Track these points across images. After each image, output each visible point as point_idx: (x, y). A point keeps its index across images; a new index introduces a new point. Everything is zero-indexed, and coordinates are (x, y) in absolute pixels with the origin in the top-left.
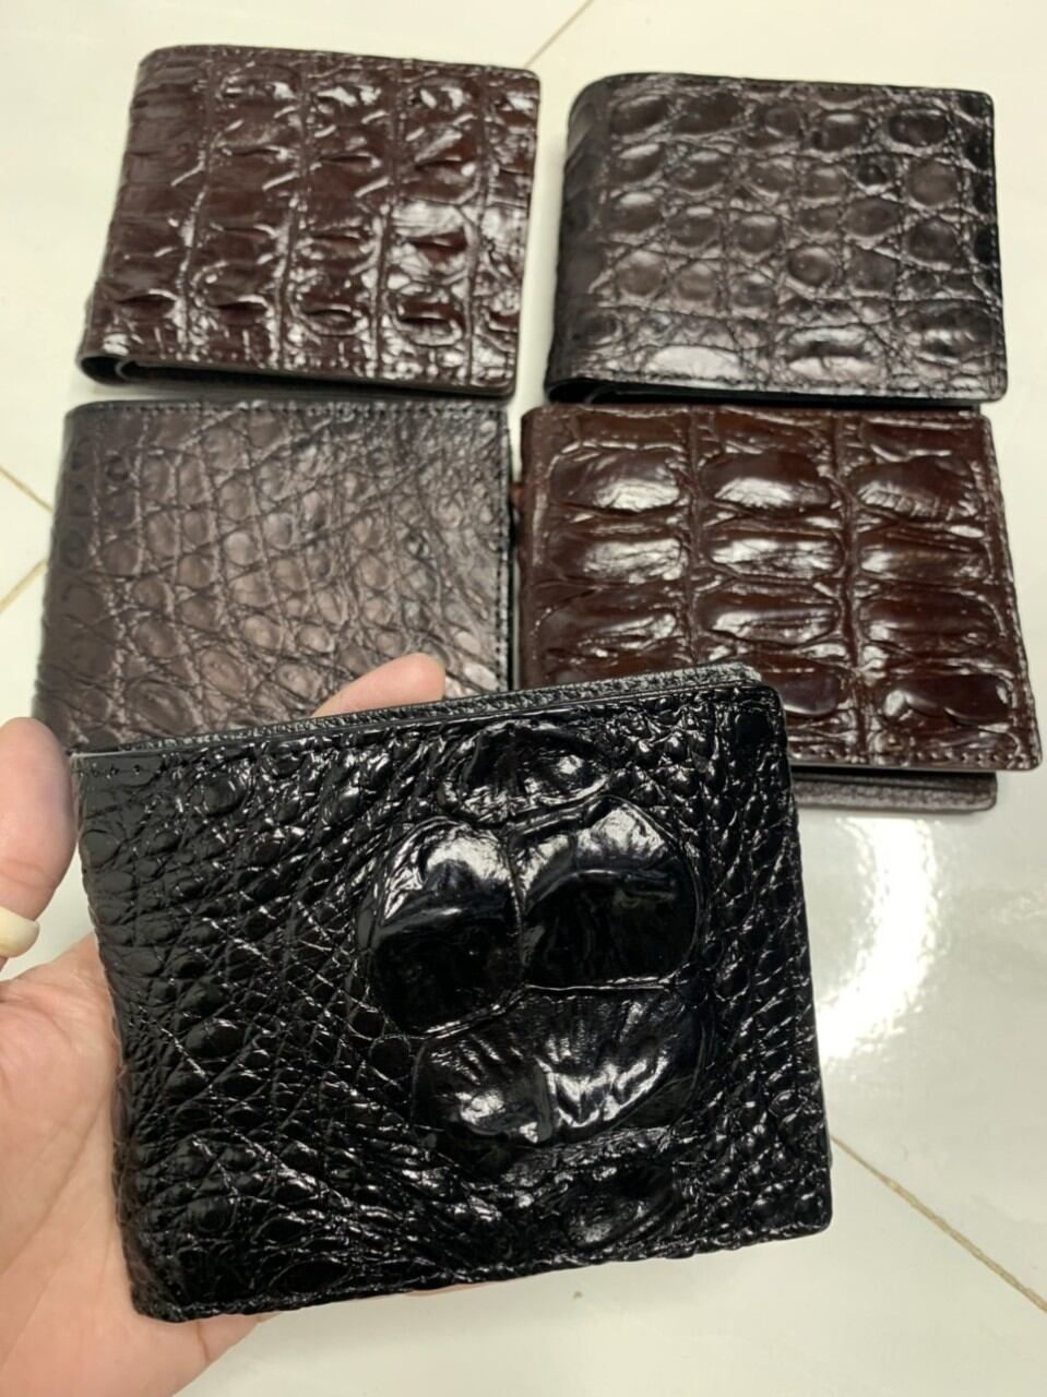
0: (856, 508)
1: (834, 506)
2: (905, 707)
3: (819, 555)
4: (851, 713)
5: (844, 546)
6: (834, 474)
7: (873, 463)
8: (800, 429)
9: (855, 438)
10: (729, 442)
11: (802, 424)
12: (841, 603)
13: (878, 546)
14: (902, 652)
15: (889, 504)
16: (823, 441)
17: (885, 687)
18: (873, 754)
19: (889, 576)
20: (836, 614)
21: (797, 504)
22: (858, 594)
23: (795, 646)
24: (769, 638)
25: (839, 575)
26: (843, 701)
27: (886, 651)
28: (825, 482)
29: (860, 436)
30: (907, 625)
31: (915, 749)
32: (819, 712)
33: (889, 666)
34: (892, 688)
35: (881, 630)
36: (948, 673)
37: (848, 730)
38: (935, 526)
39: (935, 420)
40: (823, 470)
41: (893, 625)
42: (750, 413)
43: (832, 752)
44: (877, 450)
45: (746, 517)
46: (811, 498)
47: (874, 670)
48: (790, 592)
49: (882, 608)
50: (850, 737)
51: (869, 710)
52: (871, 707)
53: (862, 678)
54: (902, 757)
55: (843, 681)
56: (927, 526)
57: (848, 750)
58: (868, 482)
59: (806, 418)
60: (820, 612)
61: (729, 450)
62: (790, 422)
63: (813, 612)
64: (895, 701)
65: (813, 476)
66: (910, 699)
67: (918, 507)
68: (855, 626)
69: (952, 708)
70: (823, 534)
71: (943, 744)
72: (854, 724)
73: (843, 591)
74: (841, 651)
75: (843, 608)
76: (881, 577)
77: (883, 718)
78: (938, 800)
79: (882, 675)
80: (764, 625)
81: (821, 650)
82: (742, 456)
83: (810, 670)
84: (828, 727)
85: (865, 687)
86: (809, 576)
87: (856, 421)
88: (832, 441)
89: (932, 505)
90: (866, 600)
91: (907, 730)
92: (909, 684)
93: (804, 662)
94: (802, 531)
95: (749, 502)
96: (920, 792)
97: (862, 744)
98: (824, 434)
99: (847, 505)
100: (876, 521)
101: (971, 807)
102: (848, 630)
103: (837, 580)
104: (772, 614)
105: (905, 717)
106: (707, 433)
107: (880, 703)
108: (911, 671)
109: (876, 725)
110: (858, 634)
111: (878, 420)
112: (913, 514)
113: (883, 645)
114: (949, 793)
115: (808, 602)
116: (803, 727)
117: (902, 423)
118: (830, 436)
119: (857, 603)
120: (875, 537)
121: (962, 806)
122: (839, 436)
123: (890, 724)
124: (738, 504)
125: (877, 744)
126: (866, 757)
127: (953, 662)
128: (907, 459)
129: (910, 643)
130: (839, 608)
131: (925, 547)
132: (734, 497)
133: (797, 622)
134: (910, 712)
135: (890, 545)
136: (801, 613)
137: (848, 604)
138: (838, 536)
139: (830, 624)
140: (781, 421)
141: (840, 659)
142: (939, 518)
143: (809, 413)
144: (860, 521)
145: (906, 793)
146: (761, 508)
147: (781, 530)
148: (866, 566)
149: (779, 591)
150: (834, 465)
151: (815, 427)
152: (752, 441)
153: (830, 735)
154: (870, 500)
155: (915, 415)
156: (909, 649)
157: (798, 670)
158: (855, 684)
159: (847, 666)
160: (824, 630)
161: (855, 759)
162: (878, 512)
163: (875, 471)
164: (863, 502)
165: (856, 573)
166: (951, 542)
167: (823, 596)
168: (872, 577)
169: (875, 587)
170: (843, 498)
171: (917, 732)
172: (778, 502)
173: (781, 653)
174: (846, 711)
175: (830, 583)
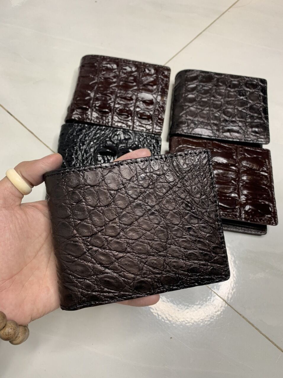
0: (241, 166)
1: (236, 165)
2: (250, 209)
3: (233, 175)
4: (238, 209)
5: (238, 174)
6: (237, 158)
7: (245, 157)
8: (230, 148)
9: (241, 151)
10: (215, 149)
11: (230, 147)
12: (237, 185)
13: (246, 174)
14: (250, 197)
15: (248, 166)
16: (235, 151)
17: (245, 204)
18: (242, 218)
19: (248, 181)
20: (236, 187)
21: (229, 163)
22: (241, 184)
23: (227, 193)
24: (222, 191)
25: (237, 179)
26: (237, 206)
27: (246, 197)
28: (235, 159)
29: (243, 151)
30: (250, 192)
31: (251, 218)
32: (232, 207)
33: (246, 200)
34: (247, 205)
35: (245, 192)
36: (259, 203)
37: (238, 212)
38: (258, 172)
39: (259, 149)
40: (234, 157)
41: (248, 191)
42: (219, 143)
43: (234, 217)
44: (246, 154)
45: (218, 165)
46: (232, 163)
47: (243, 200)
48: (226, 181)
49: (245, 188)
50: (238, 214)
51: (242, 209)
52: (242, 208)
53: (241, 202)
54: (248, 220)
55: (237, 202)
56: (256, 171)
57: (237, 217)
58: (244, 161)
59: (231, 146)
60: (233, 187)
61: (215, 150)
62: (227, 146)
63: (231, 186)
64: (247, 208)
65: (233, 158)
66: (251, 207)
67: (254, 167)
68: (240, 191)
69: (260, 210)
70: (234, 170)
71: (257, 218)
72: (239, 211)
73: (238, 182)
74: (237, 196)
75: (238, 186)
76: (246, 181)
77: (245, 211)
78: (254, 231)
79: (245, 202)
80: (221, 188)
81: (233, 195)
82: (217, 152)
83: (230, 199)
84: (233, 211)
85: (241, 204)
86: (231, 179)
87: (242, 148)
88: (236, 151)
89: (257, 167)
90: (242, 186)
91: (250, 214)
92: (250, 204)
93: (229, 197)
94: (230, 169)
95: (219, 162)
96: (250, 229)
97: (240, 215)
98: (235, 149)
99: (239, 165)
100: (245, 169)
101: (261, 234)
102: (238, 191)
103: (237, 181)
104: (223, 186)
105: (249, 211)
106: (210, 146)
107: (244, 208)
108: (251, 202)
109: (243, 212)
110: (240, 192)
111: (247, 148)
112: (253, 169)
113: (245, 195)
114: (256, 230)
115: (230, 184)
116: (228, 210)
117: (252, 149)
118: (236, 150)
119: (240, 186)
120: (244, 172)
121: (259, 233)
122: (238, 150)
123: (246, 212)
124: (216, 162)
125: (243, 216)
126: (241, 218)
127: (260, 201)
128: (252, 157)
129: (251, 195)
130: (237, 186)
131: (255, 176)
132: (216, 160)
133: (228, 188)
134: (251, 210)
135: (248, 175)
136: (229, 186)
137: (239, 186)
138: (237, 171)
139: (235, 189)
140: (226, 146)
141: (236, 197)
142: (259, 170)
143: (232, 145)
144: (242, 169)
145: (247, 229)
146: (221, 163)
147: (225, 168)
148: (243, 178)
149: (224, 181)
150: (237, 156)
151: (233, 148)
152: (220, 149)
153: (233, 213)
154: (244, 165)
155: (254, 148)
156: (251, 197)
157: (228, 198)
158: (239, 203)
159: (238, 199)
160: (233, 191)
161: (238, 219)
162: (246, 167)
163: (245, 159)
164: (243, 165)
165: (240, 179)
166: (261, 175)
167: (233, 183)
168: (243, 181)
169: (244, 183)
170: (238, 163)
171: (252, 214)
172: (225, 163)
173: (224, 194)
174: (237, 208)
175: (235, 181)
